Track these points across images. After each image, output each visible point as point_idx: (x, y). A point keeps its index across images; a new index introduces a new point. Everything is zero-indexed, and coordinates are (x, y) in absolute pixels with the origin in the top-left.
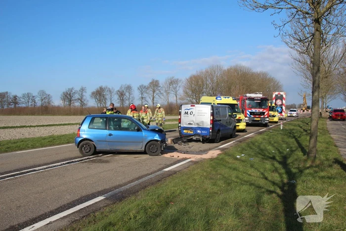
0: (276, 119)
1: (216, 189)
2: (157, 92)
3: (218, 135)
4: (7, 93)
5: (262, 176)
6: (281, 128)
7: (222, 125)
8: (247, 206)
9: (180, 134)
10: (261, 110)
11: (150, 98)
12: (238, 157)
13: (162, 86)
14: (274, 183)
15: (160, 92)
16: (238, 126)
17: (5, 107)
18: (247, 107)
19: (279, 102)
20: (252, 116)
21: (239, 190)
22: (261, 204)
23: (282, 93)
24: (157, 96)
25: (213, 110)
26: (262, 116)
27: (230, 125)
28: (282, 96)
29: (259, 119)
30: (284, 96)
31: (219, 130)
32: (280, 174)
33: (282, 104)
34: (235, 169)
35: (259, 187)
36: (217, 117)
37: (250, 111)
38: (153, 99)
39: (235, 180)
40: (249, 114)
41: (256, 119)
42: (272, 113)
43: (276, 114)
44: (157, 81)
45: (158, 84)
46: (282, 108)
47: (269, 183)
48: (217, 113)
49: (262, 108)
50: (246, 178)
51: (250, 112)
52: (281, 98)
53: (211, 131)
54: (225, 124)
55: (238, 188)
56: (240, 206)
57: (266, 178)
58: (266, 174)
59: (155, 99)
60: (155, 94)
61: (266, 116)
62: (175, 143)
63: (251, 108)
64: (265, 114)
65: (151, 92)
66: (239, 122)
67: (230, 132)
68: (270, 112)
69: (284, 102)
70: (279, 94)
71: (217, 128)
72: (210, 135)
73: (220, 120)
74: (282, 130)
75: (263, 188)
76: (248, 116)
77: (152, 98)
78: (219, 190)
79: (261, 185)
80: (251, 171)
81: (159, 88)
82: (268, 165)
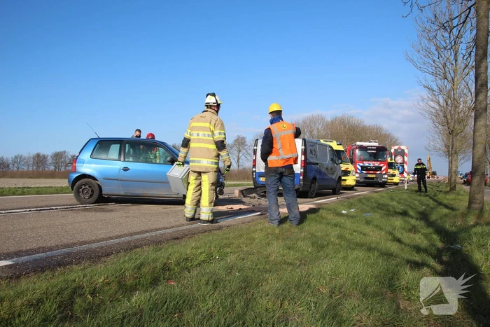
0: (396, 180)
1: (291, 256)
2: (243, 151)
3: (313, 185)
4: (65, 152)
5: (390, 237)
6: (406, 188)
7: (320, 172)
8: (365, 294)
9: (254, 183)
10: (377, 164)
11: (234, 159)
12: (344, 212)
13: (249, 144)
14: (418, 249)
15: (247, 152)
16: (345, 180)
17: (63, 169)
18: (357, 159)
19: (399, 159)
20: (364, 172)
21: (345, 258)
22: (401, 290)
23: (403, 147)
24: (243, 157)
25: (305, 145)
26: (378, 172)
27: (333, 174)
28: (403, 150)
29: (374, 176)
30: (406, 151)
31: (315, 179)
32: (426, 236)
33: (404, 162)
34: (336, 225)
35: (388, 255)
36: (311, 157)
37: (361, 164)
38: (238, 160)
39: (337, 242)
40: (360, 168)
41: (369, 176)
42: (391, 171)
43: (397, 172)
44: (243, 138)
45: (245, 142)
46: (403, 166)
47: (406, 249)
48: (311, 152)
49: (378, 161)
50: (358, 238)
51: (361, 167)
52: (402, 154)
53: (301, 178)
54: (323, 170)
55: (341, 255)
56: (347, 296)
57: (399, 241)
58: (398, 235)
59: (240, 161)
60: (240, 155)
61: (384, 172)
62: (244, 197)
63: (362, 161)
64: (383, 169)
65: (236, 152)
66: (346, 175)
67: (333, 184)
68: (389, 170)
69: (406, 159)
70: (399, 148)
71: (311, 175)
72: (300, 185)
73: (317, 164)
74: (407, 190)
75: (396, 257)
76: (359, 171)
77: (236, 160)
78: (298, 258)
79: (392, 250)
80: (367, 229)
81: (246, 147)
82: (398, 222)
